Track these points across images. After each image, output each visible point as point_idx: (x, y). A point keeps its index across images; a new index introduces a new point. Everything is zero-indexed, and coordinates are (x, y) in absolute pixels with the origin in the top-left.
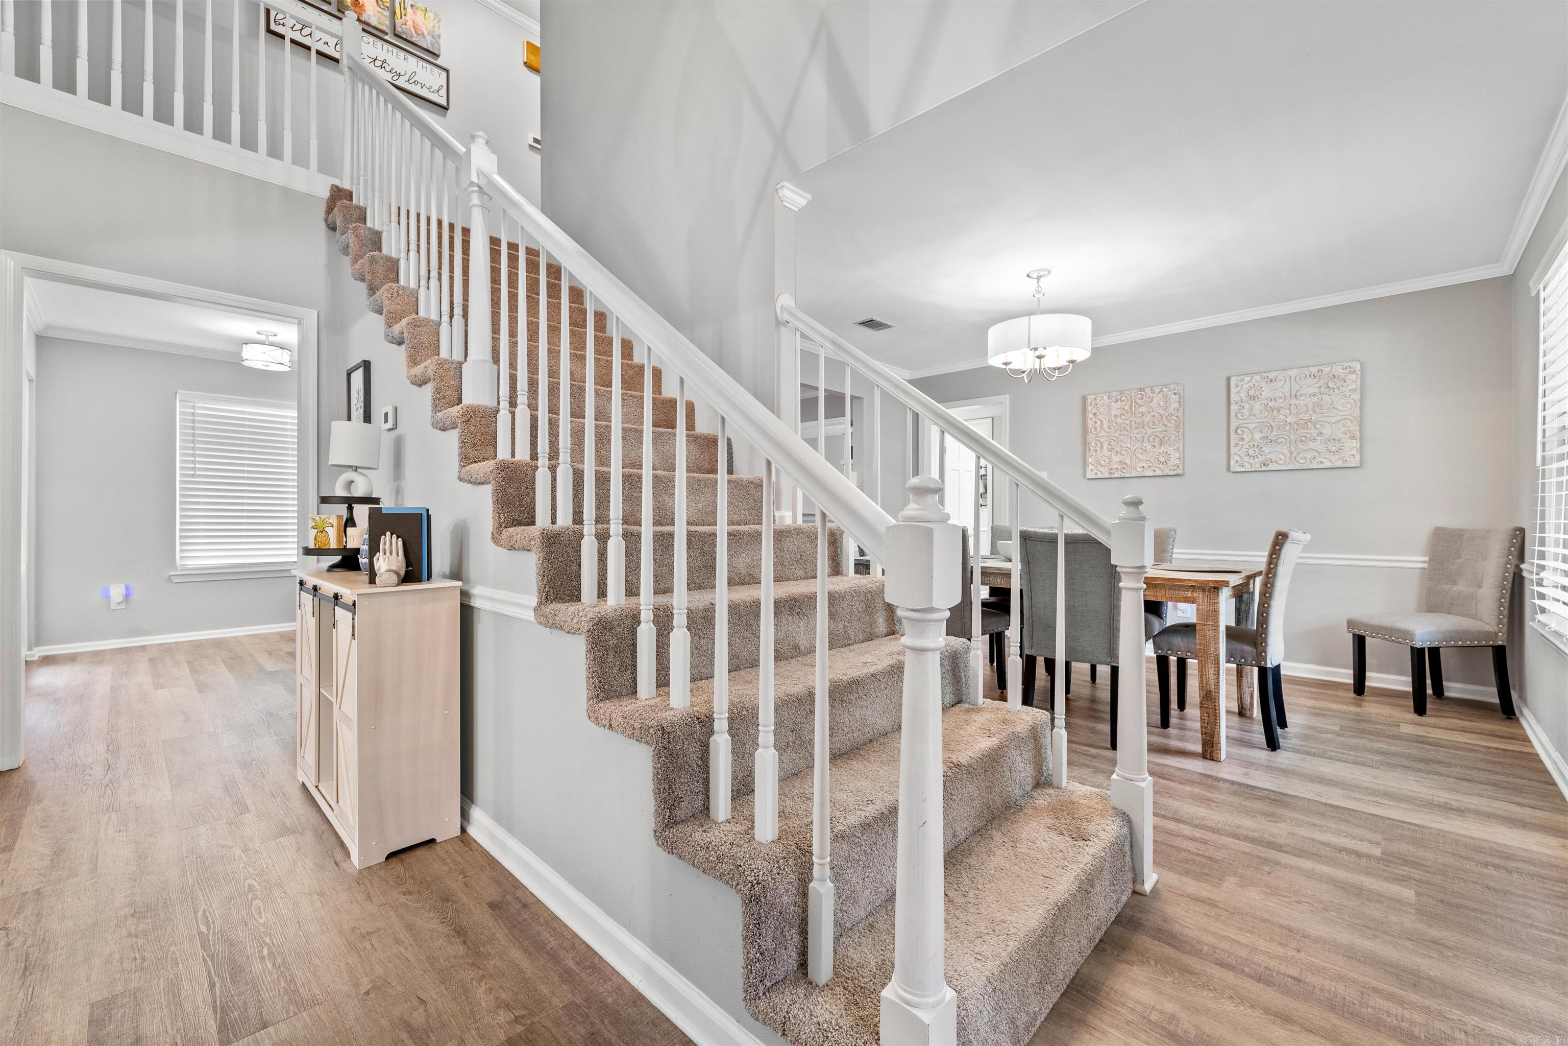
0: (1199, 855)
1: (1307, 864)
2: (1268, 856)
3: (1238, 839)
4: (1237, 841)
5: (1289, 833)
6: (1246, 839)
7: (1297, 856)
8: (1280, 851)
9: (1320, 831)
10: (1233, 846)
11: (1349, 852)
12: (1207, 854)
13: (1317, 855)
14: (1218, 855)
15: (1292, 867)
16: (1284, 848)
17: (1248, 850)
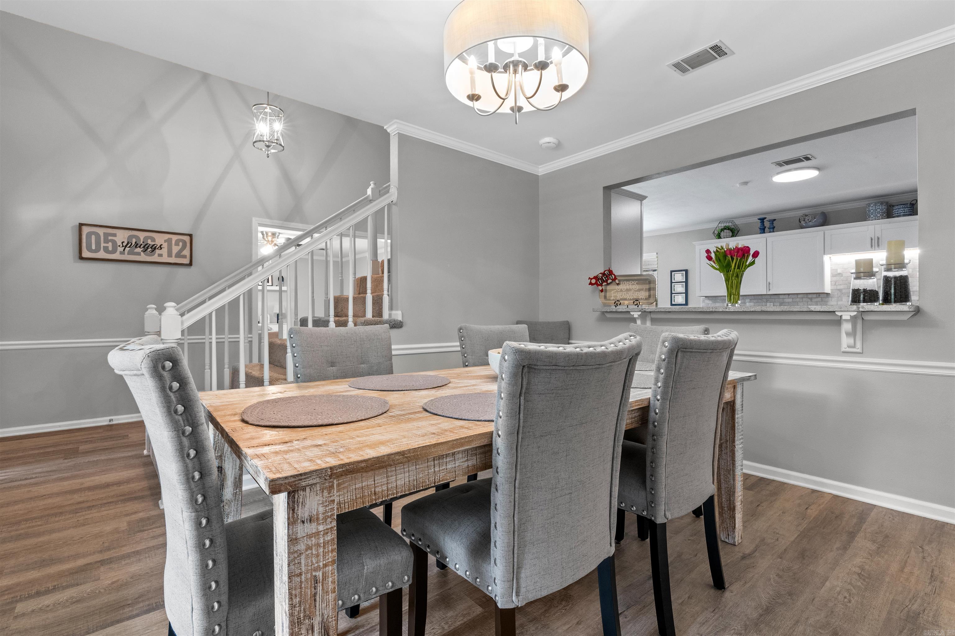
0: (151, 529)
1: (81, 562)
2: (108, 553)
3: (134, 552)
4: (133, 550)
5: (99, 579)
6: (128, 556)
7: (88, 564)
8: (101, 560)
9: (72, 597)
10: (134, 546)
11: (48, 592)
12: (146, 532)
13: (72, 573)
14: (139, 535)
15: (90, 555)
16: (99, 564)
17: (124, 548)
